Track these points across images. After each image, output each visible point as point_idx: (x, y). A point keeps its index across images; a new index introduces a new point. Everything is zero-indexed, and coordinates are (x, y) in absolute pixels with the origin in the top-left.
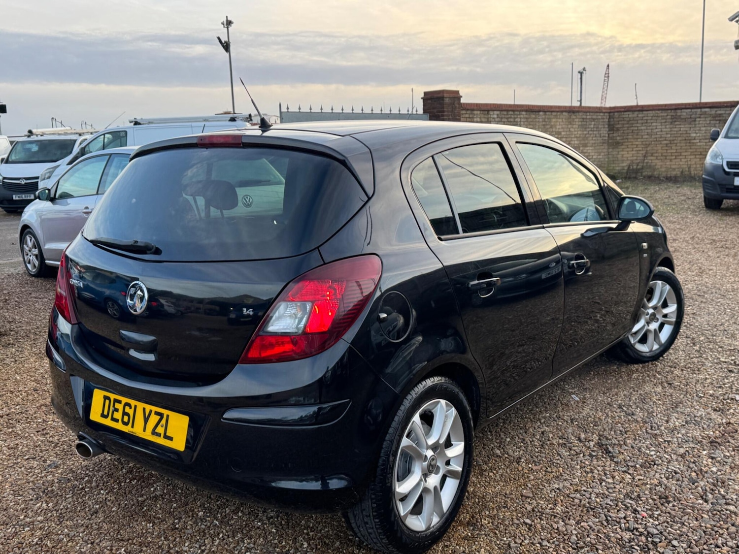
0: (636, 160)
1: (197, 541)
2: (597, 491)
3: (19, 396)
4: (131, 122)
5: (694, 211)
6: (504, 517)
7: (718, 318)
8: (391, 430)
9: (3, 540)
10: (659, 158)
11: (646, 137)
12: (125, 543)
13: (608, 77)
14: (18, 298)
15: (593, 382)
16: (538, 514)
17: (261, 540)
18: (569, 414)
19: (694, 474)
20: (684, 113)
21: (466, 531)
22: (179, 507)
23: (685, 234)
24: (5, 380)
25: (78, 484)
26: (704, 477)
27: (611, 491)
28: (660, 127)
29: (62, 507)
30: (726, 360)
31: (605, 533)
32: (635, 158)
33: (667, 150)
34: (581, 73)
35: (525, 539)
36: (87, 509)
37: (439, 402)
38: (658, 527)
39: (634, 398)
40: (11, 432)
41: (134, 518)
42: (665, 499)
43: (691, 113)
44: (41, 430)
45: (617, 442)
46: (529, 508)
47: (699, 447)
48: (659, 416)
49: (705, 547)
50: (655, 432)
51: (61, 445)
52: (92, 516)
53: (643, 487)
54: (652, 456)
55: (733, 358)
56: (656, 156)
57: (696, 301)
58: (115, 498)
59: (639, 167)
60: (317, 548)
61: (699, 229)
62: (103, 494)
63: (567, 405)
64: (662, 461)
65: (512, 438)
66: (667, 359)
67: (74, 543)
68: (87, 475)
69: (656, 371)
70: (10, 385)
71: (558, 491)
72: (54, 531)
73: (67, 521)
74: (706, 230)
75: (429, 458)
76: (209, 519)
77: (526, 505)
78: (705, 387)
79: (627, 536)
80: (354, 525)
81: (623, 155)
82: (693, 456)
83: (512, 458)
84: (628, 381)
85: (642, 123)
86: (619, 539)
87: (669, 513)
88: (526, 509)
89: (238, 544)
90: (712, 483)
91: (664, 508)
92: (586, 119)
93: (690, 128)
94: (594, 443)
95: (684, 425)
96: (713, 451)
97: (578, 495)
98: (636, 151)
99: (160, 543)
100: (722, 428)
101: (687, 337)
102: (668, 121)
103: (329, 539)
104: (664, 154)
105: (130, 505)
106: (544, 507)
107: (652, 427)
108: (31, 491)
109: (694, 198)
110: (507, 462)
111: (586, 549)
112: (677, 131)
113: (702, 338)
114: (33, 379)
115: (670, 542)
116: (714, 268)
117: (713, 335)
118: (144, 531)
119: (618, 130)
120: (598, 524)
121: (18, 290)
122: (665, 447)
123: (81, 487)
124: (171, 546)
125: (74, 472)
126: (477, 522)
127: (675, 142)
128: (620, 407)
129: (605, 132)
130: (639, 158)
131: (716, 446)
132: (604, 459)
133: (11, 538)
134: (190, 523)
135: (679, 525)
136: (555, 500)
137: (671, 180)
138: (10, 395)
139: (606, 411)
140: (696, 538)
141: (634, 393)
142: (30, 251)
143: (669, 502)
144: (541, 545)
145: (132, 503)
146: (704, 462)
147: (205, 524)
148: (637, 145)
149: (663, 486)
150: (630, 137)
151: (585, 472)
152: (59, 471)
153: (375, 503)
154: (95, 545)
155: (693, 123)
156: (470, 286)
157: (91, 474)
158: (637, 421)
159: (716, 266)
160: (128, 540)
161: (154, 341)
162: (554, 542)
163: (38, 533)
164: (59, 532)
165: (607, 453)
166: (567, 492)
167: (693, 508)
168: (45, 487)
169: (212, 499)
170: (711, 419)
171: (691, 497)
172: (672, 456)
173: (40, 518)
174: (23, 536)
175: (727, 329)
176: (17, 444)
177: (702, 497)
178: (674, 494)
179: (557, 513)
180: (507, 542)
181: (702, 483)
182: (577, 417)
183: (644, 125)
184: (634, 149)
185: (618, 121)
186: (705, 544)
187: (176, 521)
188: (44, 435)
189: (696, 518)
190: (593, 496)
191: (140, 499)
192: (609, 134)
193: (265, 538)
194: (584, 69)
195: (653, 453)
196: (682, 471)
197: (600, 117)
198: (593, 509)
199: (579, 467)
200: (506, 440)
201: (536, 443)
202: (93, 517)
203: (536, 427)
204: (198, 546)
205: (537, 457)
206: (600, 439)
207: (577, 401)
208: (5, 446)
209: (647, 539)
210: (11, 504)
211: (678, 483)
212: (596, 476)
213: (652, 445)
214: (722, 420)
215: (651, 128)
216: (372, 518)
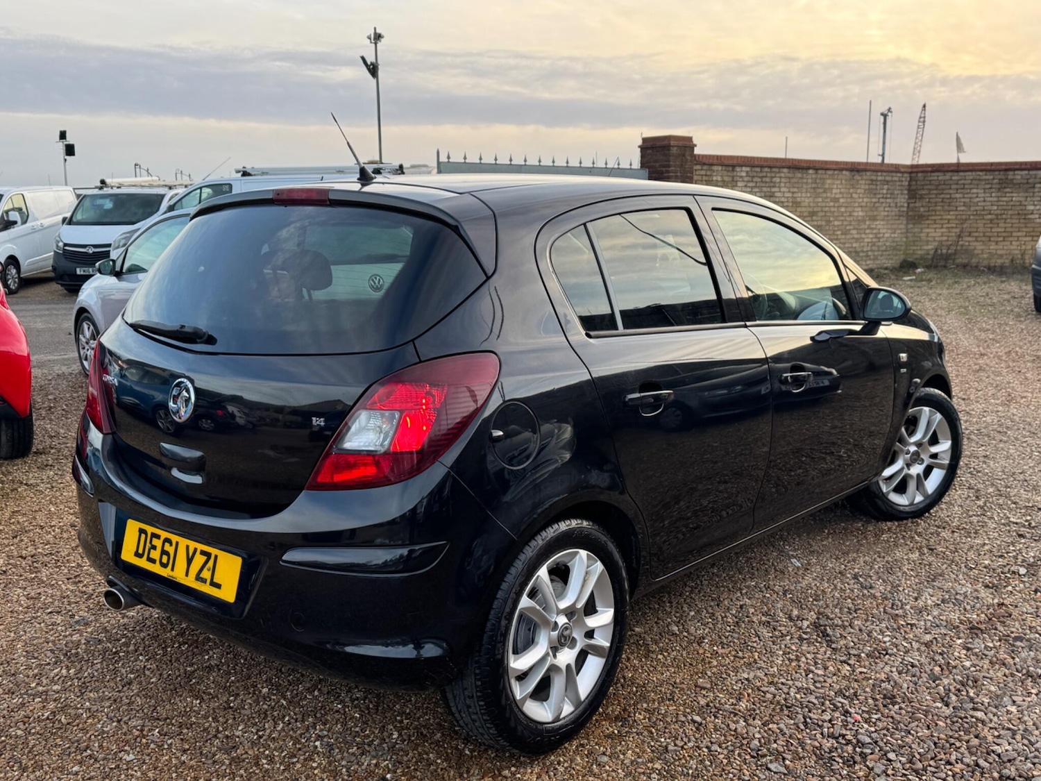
0: (947, 241)
1: (255, 724)
2: (800, 685)
3: (50, 532)
4: (238, 172)
5: (1019, 316)
6: (666, 712)
7: (1019, 463)
8: (504, 586)
9: (5, 712)
10: (979, 239)
11: (962, 208)
12: (161, 723)
13: (924, 122)
14: (66, 405)
15: (824, 543)
16: (713, 710)
17: (339, 726)
18: (782, 584)
19: (937, 669)
20: (1019, 176)
21: (611, 727)
22: (238, 681)
23: (999, 348)
24: (36, 511)
25: (111, 647)
26: (951, 673)
27: (818, 685)
28: (983, 195)
29: (86, 674)
30: (1018, 521)
31: (799, 739)
32: (945, 238)
33: (991, 228)
34: (885, 116)
35: (689, 741)
36: (118, 679)
37: (578, 552)
38: (872, 735)
39: (876, 567)
40: (34, 579)
41: (177, 692)
42: (891, 699)
43: (1028, 177)
44: (73, 576)
45: (840, 623)
46: (703, 702)
47: (953, 635)
48: (906, 591)
49: (932, 763)
50: (897, 612)
51: (97, 597)
52: (123, 687)
53: (865, 683)
54: (885, 642)
55: (1029, 518)
56: (976, 237)
57: (994, 439)
58: (157, 666)
59: (950, 251)
60: (409, 739)
61: (1020, 341)
62: (142, 661)
63: (783, 572)
64: (898, 650)
65: (698, 612)
66: (935, 516)
67: (96, 720)
68: (124, 636)
69: (916, 532)
70: (41, 518)
71: (746, 682)
72: (72, 704)
73: (90, 692)
74: (1030, 342)
75: (560, 626)
76: (275, 697)
77: (700, 698)
78: (980, 555)
79: (828, 744)
80: (454, 709)
81: (928, 233)
82: (943, 645)
83: (693, 638)
84: (874, 544)
85: (957, 189)
86: (817, 748)
87: (892, 717)
88: (698, 703)
89: (307, 730)
90: (961, 681)
91: (887, 711)
92: (877, 180)
93: (1027, 197)
94: (808, 623)
95: (938, 605)
96: (971, 640)
97: (773, 689)
98: (947, 228)
99: (207, 724)
100: (991, 610)
101: (969, 488)
102: (994, 186)
103: (428, 728)
104: (988, 234)
105: (174, 676)
106: (723, 701)
107: (893, 605)
108: (49, 654)
109: (1022, 297)
110: (685, 643)
111: (768, 758)
112: (1006, 202)
113: (991, 490)
114: (72, 511)
115: (885, 755)
116: (1030, 395)
117: (1007, 487)
118: (188, 709)
119: (922, 197)
120: (792, 727)
121: (68, 395)
122: (905, 632)
123: (114, 650)
124: (221, 729)
125: (107, 631)
126: (629, 716)
127: (1004, 216)
128: (855, 577)
129: (903, 200)
130: (950, 239)
131: (976, 634)
132: (818, 644)
133: (15, 710)
134: (249, 701)
135: (903, 734)
136: (740, 694)
137: (995, 271)
138: (40, 531)
139: (835, 582)
140: (922, 750)
141: (878, 559)
142: (87, 343)
143: (894, 704)
144: (710, 751)
145: (177, 673)
146: (956, 654)
147: (269, 703)
148: (949, 220)
149: (892, 683)
150: (939, 208)
151: (789, 659)
152: (89, 630)
153: (479, 680)
154: (122, 723)
155: (1031, 190)
156: (627, 400)
157: (130, 635)
158: (875, 597)
159: (1032, 393)
160: (166, 719)
161: (202, 457)
162: (726, 748)
163: (52, 706)
164: (79, 706)
165: (824, 636)
166: (759, 684)
167: (926, 713)
168: (68, 649)
169: (283, 673)
170: (978, 598)
171: (928, 698)
172: (914, 643)
173: (55, 687)
174: (31, 708)
175: (1028, 479)
176: (40, 594)
177: (942, 699)
178: (905, 693)
179: (740, 711)
180: (665, 744)
181: (946, 681)
182: (793, 588)
183: (959, 191)
184: (945, 226)
185: (923, 185)
186: (932, 759)
187: (232, 698)
188: (75, 583)
189: (928, 726)
190: (793, 691)
191: (189, 669)
192: (908, 204)
193: (344, 724)
194: (889, 110)
195: (887, 639)
196: (921, 664)
197: (896, 179)
198: (790, 707)
199: (781, 653)
200: (688, 614)
201: (729, 620)
202: (125, 688)
203: (734, 599)
204: (254, 731)
205: (727, 638)
206: (818, 618)
207: (798, 568)
208: (24, 595)
209: (854, 749)
210: (22, 668)
211: (914, 679)
212: (802, 665)
213: (888, 629)
214: (993, 599)
215: (970, 195)
216: (476, 699)
